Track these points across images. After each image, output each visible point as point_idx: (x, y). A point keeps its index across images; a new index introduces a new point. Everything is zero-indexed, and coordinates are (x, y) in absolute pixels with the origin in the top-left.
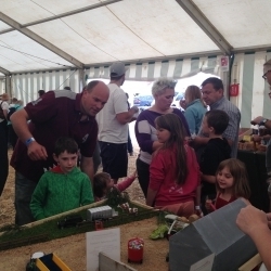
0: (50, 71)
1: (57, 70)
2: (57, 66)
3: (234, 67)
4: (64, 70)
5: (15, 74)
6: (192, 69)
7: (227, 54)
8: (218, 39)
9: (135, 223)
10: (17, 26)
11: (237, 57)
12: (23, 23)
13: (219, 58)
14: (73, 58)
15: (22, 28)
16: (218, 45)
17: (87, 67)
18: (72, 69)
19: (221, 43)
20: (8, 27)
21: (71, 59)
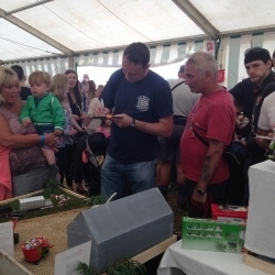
0: (41, 59)
1: (48, 58)
2: (46, 54)
3: (220, 52)
4: (55, 58)
5: (7, 63)
6: (179, 54)
7: (213, 39)
8: (202, 23)
9: (61, 214)
10: (2, 14)
11: (223, 41)
12: (8, 10)
13: (205, 43)
15: (7, 15)
16: (203, 29)
17: (77, 55)
18: (62, 57)
19: (205, 27)
21: (60, 47)
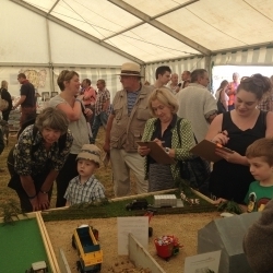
0: (179, 59)
1: (185, 59)
2: (184, 55)
4: (192, 58)
5: (149, 64)
10: (147, 19)
12: (152, 15)
14: (199, 46)
15: (151, 20)
17: (214, 54)
18: (199, 56)
20: (139, 21)
21: (197, 46)
